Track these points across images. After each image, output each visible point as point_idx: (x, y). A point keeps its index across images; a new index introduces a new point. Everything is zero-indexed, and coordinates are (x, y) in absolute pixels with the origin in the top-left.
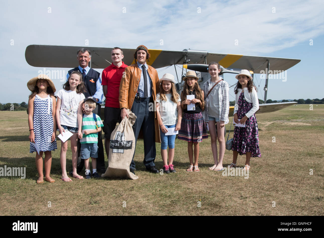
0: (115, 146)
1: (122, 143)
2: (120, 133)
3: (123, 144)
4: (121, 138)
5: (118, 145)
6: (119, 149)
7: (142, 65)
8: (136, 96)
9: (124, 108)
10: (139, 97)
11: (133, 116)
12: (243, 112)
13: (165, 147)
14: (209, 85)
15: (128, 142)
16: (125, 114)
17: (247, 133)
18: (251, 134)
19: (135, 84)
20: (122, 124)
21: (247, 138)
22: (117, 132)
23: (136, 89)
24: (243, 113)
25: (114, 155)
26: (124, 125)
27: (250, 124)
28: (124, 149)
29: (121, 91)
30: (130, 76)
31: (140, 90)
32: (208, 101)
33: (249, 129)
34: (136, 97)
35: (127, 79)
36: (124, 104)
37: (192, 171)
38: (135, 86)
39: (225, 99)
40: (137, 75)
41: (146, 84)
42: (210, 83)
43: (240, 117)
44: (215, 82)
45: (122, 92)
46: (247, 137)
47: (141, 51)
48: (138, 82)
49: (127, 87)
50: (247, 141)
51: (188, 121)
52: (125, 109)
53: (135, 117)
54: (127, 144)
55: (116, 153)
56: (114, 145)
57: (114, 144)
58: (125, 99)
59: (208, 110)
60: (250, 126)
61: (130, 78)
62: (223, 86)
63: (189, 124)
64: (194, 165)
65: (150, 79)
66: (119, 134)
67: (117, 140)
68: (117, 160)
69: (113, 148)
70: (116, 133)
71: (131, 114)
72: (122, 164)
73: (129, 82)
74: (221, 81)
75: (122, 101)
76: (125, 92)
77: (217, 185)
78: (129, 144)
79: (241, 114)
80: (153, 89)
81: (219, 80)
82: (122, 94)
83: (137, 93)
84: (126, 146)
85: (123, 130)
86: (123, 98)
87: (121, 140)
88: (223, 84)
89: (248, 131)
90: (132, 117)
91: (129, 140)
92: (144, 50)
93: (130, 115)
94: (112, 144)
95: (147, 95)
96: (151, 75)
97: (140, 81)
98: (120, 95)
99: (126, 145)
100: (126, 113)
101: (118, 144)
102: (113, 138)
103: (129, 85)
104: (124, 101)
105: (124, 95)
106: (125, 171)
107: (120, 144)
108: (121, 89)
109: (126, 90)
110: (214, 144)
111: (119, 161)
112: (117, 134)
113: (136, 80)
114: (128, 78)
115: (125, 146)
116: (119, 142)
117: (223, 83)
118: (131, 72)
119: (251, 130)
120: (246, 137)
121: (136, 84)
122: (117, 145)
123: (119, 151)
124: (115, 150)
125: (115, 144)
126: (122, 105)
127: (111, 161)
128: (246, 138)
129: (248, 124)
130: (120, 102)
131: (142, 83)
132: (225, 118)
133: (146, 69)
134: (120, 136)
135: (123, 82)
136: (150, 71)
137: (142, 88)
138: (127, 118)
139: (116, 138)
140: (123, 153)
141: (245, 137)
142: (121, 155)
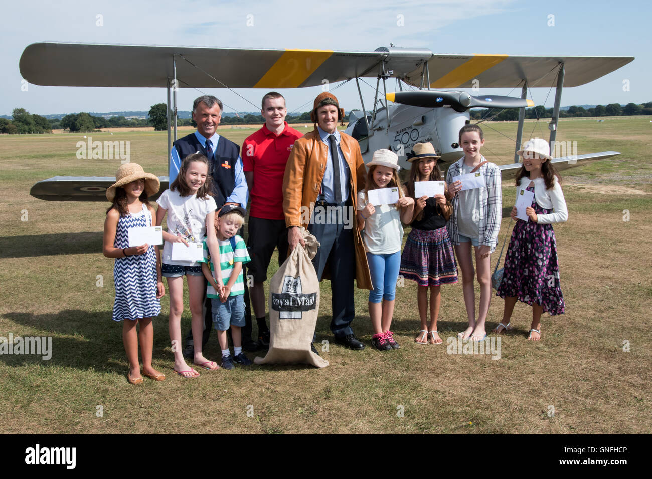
0: (283, 305)
1: (298, 298)
2: (292, 279)
3: (301, 300)
4: (295, 289)
5: (290, 304)
6: (292, 311)
7: (329, 135)
8: (318, 200)
9: (294, 226)
10: (324, 203)
11: (312, 242)
12: (529, 227)
13: (377, 298)
14: (461, 171)
15: (310, 296)
16: (297, 239)
17: (537, 268)
18: (545, 269)
19: (315, 177)
20: (294, 260)
21: (538, 278)
22: (286, 276)
23: (317, 187)
24: (530, 229)
25: (282, 324)
26: (298, 260)
27: (544, 251)
28: (302, 311)
29: (288, 190)
30: (304, 160)
31: (325, 188)
32: (457, 205)
33: (542, 260)
34: (317, 202)
35: (300, 165)
36: (294, 218)
37: (427, 342)
38: (315, 180)
39: (493, 202)
40: (320, 158)
41: (336, 175)
42: (463, 166)
43: (522, 235)
44: (473, 166)
45: (290, 194)
46: (538, 276)
47: (327, 107)
48: (321, 173)
49: (299, 181)
50: (538, 283)
51: (422, 244)
52: (296, 228)
53: (317, 244)
54: (307, 301)
55: (286, 319)
56: (282, 303)
57: (281, 301)
58: (297, 208)
59: (457, 222)
60: (544, 255)
61: (304, 163)
62: (489, 174)
63: (424, 251)
64: (429, 329)
65: (346, 164)
66: (289, 281)
67: (288, 294)
68: (290, 332)
69: (280, 310)
70: (283, 279)
71: (308, 238)
72: (300, 340)
73: (302, 172)
74: (486, 164)
75: (290, 213)
76: (295, 193)
77: (489, 382)
78: (311, 300)
79: (526, 230)
80: (352, 185)
81: (482, 162)
82: (289, 198)
83: (320, 194)
84: (306, 304)
85: (298, 272)
86: (292, 205)
87: (296, 292)
88: (490, 171)
89: (540, 264)
90: (310, 244)
91: (310, 293)
92: (334, 105)
93: (306, 240)
94: (278, 301)
95: (340, 198)
96: (347, 156)
97: (325, 170)
98: (284, 198)
99: (305, 302)
100: (298, 236)
101: (290, 302)
102: (278, 289)
103: (302, 178)
104: (294, 211)
105: (295, 199)
106: (306, 353)
107: (295, 301)
108: (287, 187)
109: (298, 188)
110: (468, 286)
111: (293, 335)
112: (286, 282)
113: (317, 169)
114: (302, 164)
115: (303, 304)
116: (291, 298)
117: (489, 168)
118: (307, 150)
119: (546, 262)
120: (536, 276)
121: (317, 175)
122: (288, 304)
123: (292, 314)
124: (285, 314)
125: (284, 303)
126: (291, 220)
127: (277, 336)
128: (536, 278)
129: (539, 251)
130: (287, 215)
131: (330, 174)
132: (491, 240)
133: (337, 143)
134: (293, 284)
135: (292, 172)
136: (345, 146)
137: (329, 184)
138: (302, 245)
139: (285, 289)
140: (301, 318)
141: (533, 275)
142: (296, 322)
